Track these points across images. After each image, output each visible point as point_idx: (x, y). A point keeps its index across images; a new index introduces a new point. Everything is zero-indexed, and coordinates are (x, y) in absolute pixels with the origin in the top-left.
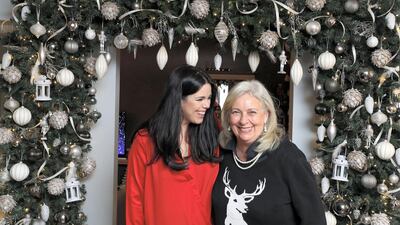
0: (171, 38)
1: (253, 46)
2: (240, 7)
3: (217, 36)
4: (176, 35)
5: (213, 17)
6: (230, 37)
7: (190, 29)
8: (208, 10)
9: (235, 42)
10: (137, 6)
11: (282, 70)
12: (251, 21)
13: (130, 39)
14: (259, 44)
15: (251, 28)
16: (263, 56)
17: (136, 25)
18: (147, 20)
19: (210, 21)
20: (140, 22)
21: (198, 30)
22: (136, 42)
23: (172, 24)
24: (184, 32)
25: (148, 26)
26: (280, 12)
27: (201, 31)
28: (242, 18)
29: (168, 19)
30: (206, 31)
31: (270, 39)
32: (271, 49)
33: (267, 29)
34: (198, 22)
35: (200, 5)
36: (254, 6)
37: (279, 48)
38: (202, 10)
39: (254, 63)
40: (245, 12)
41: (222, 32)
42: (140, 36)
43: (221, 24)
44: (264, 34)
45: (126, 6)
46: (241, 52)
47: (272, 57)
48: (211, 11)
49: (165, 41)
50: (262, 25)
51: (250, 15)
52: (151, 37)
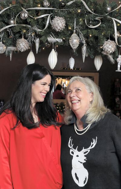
0: (37, 45)
1: (98, 51)
2: (88, 23)
3: (71, 44)
4: (41, 43)
5: (68, 30)
6: (81, 45)
7: (51, 39)
8: (64, 25)
9: (84, 48)
10: (12, 22)
11: (119, 69)
12: (96, 33)
13: (7, 46)
14: (102, 50)
15: (96, 38)
16: (105, 59)
17: (12, 36)
18: (19, 32)
19: (66, 33)
20: (15, 34)
21: (57, 40)
22: (12, 48)
23: (38, 35)
24: (47, 41)
25: (20, 37)
26: (117, 27)
27: (60, 40)
28: (89, 30)
29: (35, 32)
30: (63, 40)
31: (110, 47)
32: (111, 54)
33: (108, 39)
34: (57, 34)
35: (59, 21)
36: (98, 22)
37: (117, 53)
38: (60, 25)
39: (98, 64)
40: (91, 27)
41: (74, 41)
42: (14, 44)
43: (74, 35)
44: (106, 42)
45: (4, 22)
46: (89, 56)
47: (112, 59)
48: (67, 26)
49: (33, 48)
50: (104, 35)
51: (96, 29)
52: (23, 45)
